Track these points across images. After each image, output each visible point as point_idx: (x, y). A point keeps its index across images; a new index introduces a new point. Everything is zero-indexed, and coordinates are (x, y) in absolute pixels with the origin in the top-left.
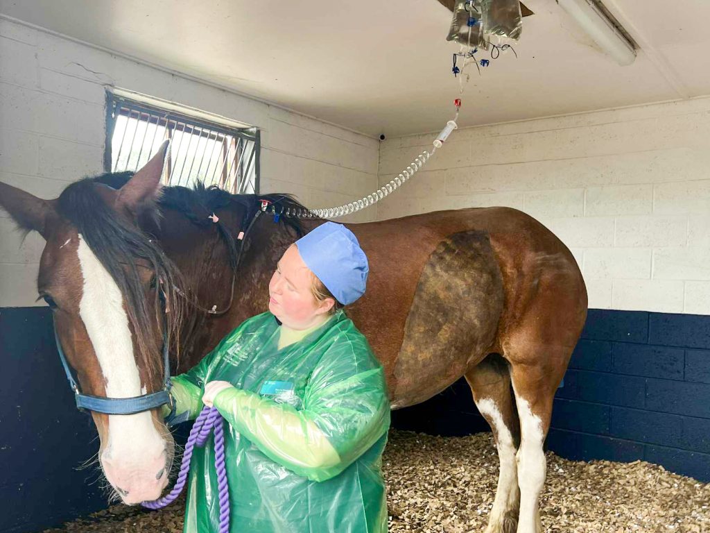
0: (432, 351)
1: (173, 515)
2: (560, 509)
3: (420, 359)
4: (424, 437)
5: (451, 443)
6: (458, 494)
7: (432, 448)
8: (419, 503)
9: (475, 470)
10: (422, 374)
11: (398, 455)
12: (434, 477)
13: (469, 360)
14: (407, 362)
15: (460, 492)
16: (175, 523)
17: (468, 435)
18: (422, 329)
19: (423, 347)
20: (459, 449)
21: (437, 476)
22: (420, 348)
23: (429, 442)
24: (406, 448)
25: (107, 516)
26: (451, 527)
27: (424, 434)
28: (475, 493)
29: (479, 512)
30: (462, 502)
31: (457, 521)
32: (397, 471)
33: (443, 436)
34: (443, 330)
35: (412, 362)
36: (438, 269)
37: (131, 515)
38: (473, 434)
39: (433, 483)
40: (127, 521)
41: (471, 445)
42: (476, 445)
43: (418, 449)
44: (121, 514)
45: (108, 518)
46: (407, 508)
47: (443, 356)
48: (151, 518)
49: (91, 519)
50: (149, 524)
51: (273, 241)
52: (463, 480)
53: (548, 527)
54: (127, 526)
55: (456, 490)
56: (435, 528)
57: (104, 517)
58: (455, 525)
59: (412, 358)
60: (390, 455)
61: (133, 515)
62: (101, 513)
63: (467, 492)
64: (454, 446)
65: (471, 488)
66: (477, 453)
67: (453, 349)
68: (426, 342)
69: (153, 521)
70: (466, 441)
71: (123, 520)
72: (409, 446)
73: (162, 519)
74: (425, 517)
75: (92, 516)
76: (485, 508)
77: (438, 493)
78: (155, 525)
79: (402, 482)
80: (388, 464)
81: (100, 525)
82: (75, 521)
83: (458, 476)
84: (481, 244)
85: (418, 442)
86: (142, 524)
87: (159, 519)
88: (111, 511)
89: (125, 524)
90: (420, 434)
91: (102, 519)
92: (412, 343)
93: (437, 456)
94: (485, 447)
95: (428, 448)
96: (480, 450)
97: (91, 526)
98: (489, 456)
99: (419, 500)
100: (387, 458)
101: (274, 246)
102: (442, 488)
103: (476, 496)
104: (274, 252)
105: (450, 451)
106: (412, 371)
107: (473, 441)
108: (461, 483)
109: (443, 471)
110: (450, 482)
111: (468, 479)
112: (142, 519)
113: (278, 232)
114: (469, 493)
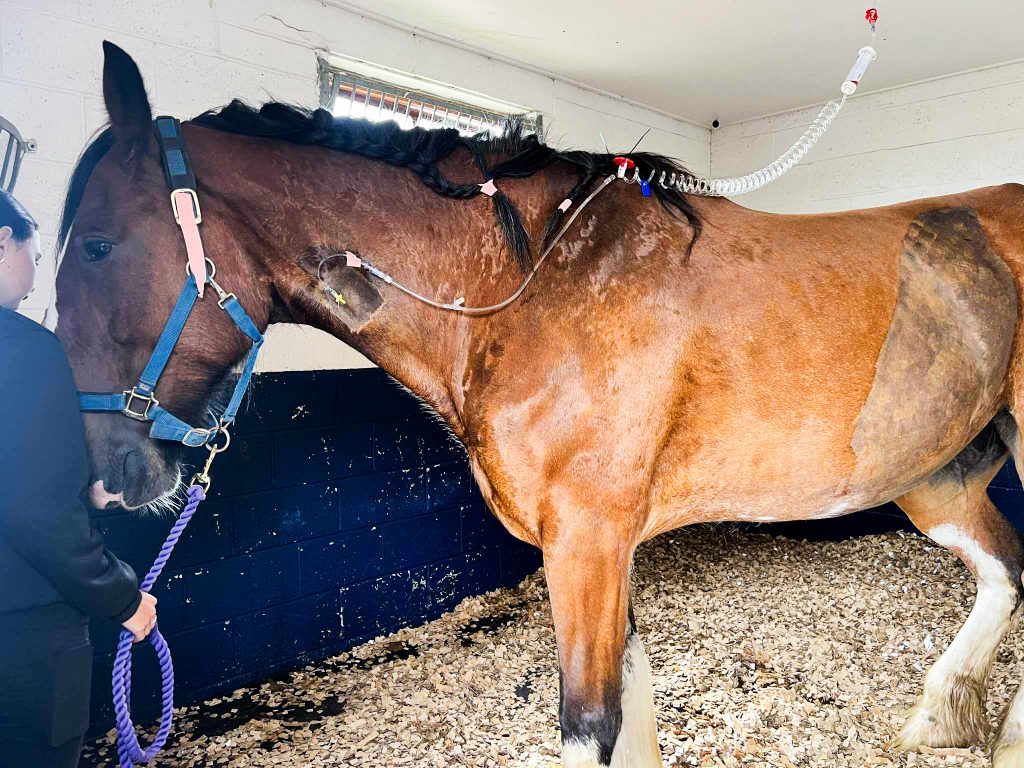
0: (917, 403)
1: (439, 662)
2: (1011, 653)
3: (896, 419)
4: (783, 542)
5: (824, 550)
6: (848, 628)
7: (798, 558)
8: (794, 644)
9: (870, 592)
10: (898, 447)
11: (751, 568)
12: (810, 603)
13: (973, 417)
14: (876, 425)
15: (852, 625)
16: (442, 674)
17: (849, 539)
18: (905, 364)
19: (904, 397)
20: (836, 558)
21: (814, 601)
22: (899, 398)
23: (792, 548)
24: (760, 559)
25: (349, 662)
26: (849, 683)
27: (783, 539)
28: (875, 627)
29: (885, 656)
30: (856, 641)
31: (857, 674)
32: (754, 595)
33: (811, 541)
34: (936, 364)
35: (883, 424)
36: (919, 261)
37: (381, 660)
38: (856, 538)
39: (809, 611)
40: (376, 670)
41: (854, 553)
42: (862, 553)
43: (778, 560)
44: (368, 659)
45: (351, 665)
46: (777, 651)
47: (935, 412)
48: (409, 666)
49: (327, 667)
50: (405, 676)
51: (642, 222)
52: (854, 608)
53: (999, 682)
54: (375, 678)
55: (843, 621)
56: (823, 683)
57: (344, 664)
58: (855, 679)
59: (884, 418)
60: (741, 569)
61: (385, 662)
62: (340, 658)
63: (862, 625)
64: (829, 554)
65: (869, 619)
66: (864, 564)
67: (951, 396)
68: (910, 388)
69: (412, 672)
70: (846, 547)
71: (371, 669)
72: (764, 556)
73: (425, 669)
74: (807, 666)
75: (329, 662)
76: (894, 651)
77: (819, 627)
78: (414, 677)
79: (764, 611)
80: (739, 583)
81: (339, 676)
82: (305, 671)
83: (846, 601)
84: (966, 225)
85: (775, 549)
86: (395, 676)
87: (420, 669)
88: (354, 654)
89: (371, 676)
90: (778, 538)
91: (341, 667)
92: (887, 389)
93: (806, 570)
94: (876, 556)
95: (792, 559)
96: (870, 560)
97: (326, 678)
98: (883, 569)
99: (794, 640)
100: (737, 574)
101: (644, 230)
102: (823, 619)
103: (878, 632)
104: (642, 241)
105: (823, 561)
106: (882, 441)
107: (857, 548)
108: (851, 611)
109: (822, 593)
110: (834, 609)
111: (862, 606)
112: (396, 669)
113: (653, 209)
114: (868, 627)
